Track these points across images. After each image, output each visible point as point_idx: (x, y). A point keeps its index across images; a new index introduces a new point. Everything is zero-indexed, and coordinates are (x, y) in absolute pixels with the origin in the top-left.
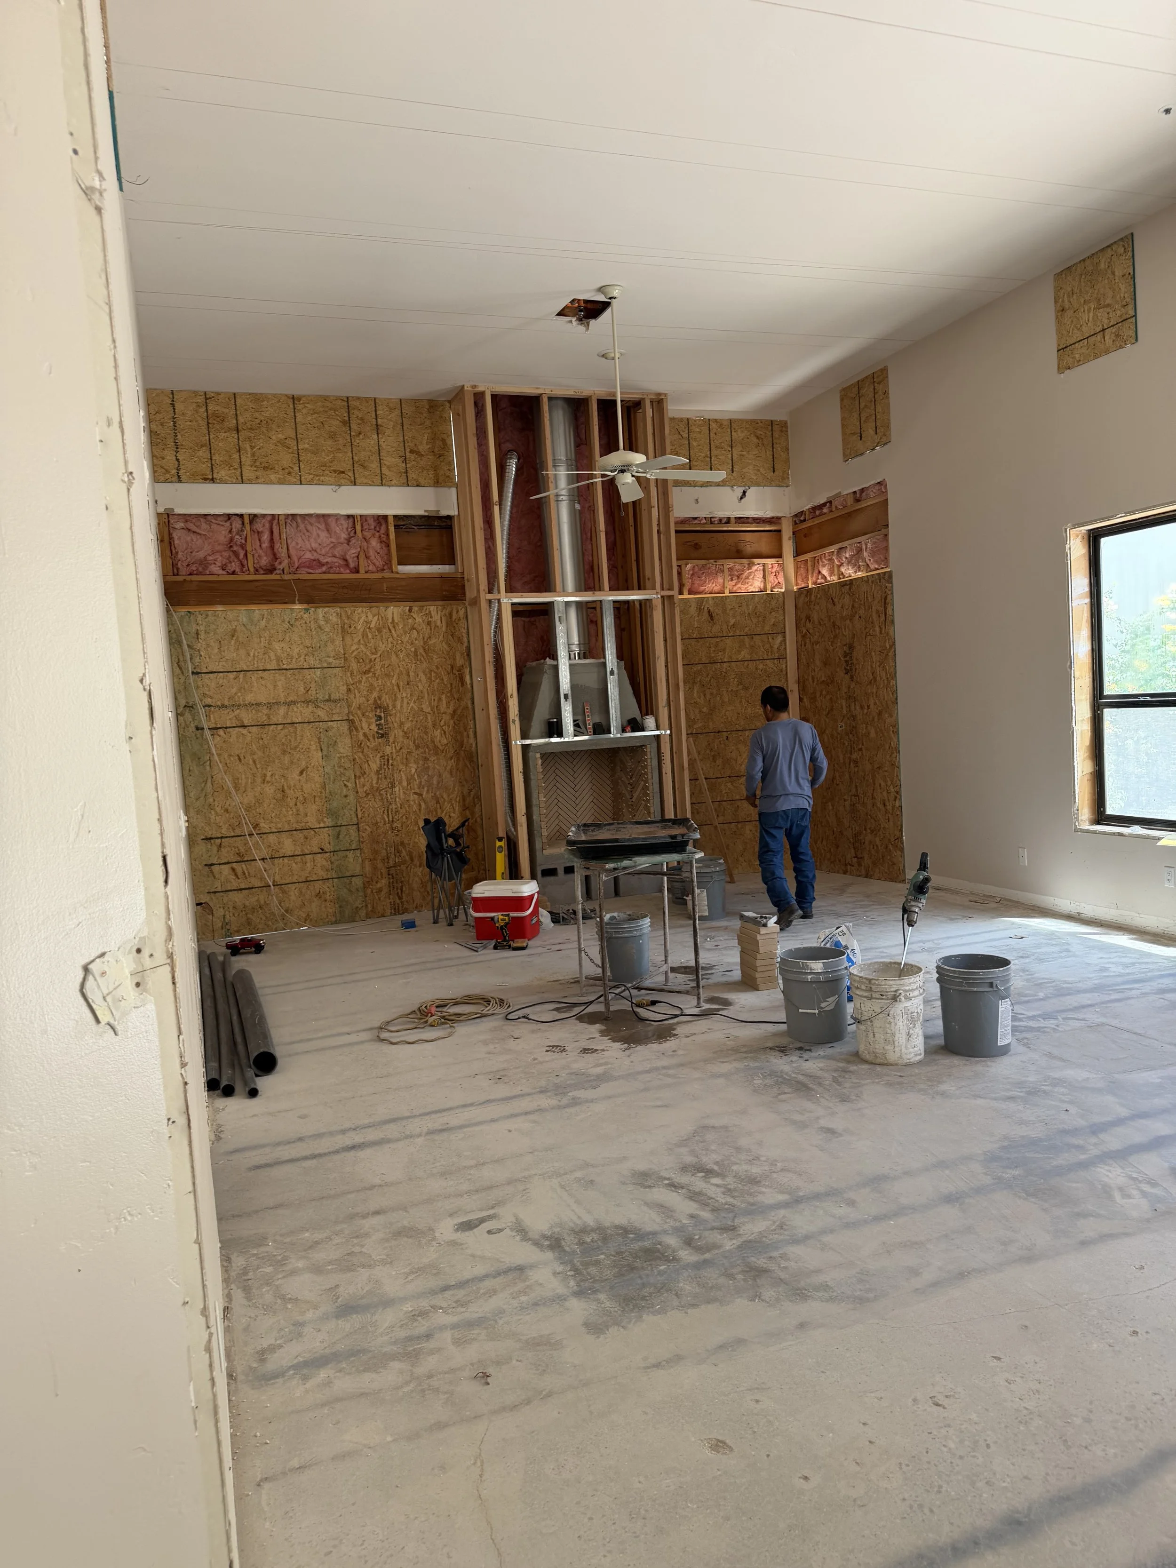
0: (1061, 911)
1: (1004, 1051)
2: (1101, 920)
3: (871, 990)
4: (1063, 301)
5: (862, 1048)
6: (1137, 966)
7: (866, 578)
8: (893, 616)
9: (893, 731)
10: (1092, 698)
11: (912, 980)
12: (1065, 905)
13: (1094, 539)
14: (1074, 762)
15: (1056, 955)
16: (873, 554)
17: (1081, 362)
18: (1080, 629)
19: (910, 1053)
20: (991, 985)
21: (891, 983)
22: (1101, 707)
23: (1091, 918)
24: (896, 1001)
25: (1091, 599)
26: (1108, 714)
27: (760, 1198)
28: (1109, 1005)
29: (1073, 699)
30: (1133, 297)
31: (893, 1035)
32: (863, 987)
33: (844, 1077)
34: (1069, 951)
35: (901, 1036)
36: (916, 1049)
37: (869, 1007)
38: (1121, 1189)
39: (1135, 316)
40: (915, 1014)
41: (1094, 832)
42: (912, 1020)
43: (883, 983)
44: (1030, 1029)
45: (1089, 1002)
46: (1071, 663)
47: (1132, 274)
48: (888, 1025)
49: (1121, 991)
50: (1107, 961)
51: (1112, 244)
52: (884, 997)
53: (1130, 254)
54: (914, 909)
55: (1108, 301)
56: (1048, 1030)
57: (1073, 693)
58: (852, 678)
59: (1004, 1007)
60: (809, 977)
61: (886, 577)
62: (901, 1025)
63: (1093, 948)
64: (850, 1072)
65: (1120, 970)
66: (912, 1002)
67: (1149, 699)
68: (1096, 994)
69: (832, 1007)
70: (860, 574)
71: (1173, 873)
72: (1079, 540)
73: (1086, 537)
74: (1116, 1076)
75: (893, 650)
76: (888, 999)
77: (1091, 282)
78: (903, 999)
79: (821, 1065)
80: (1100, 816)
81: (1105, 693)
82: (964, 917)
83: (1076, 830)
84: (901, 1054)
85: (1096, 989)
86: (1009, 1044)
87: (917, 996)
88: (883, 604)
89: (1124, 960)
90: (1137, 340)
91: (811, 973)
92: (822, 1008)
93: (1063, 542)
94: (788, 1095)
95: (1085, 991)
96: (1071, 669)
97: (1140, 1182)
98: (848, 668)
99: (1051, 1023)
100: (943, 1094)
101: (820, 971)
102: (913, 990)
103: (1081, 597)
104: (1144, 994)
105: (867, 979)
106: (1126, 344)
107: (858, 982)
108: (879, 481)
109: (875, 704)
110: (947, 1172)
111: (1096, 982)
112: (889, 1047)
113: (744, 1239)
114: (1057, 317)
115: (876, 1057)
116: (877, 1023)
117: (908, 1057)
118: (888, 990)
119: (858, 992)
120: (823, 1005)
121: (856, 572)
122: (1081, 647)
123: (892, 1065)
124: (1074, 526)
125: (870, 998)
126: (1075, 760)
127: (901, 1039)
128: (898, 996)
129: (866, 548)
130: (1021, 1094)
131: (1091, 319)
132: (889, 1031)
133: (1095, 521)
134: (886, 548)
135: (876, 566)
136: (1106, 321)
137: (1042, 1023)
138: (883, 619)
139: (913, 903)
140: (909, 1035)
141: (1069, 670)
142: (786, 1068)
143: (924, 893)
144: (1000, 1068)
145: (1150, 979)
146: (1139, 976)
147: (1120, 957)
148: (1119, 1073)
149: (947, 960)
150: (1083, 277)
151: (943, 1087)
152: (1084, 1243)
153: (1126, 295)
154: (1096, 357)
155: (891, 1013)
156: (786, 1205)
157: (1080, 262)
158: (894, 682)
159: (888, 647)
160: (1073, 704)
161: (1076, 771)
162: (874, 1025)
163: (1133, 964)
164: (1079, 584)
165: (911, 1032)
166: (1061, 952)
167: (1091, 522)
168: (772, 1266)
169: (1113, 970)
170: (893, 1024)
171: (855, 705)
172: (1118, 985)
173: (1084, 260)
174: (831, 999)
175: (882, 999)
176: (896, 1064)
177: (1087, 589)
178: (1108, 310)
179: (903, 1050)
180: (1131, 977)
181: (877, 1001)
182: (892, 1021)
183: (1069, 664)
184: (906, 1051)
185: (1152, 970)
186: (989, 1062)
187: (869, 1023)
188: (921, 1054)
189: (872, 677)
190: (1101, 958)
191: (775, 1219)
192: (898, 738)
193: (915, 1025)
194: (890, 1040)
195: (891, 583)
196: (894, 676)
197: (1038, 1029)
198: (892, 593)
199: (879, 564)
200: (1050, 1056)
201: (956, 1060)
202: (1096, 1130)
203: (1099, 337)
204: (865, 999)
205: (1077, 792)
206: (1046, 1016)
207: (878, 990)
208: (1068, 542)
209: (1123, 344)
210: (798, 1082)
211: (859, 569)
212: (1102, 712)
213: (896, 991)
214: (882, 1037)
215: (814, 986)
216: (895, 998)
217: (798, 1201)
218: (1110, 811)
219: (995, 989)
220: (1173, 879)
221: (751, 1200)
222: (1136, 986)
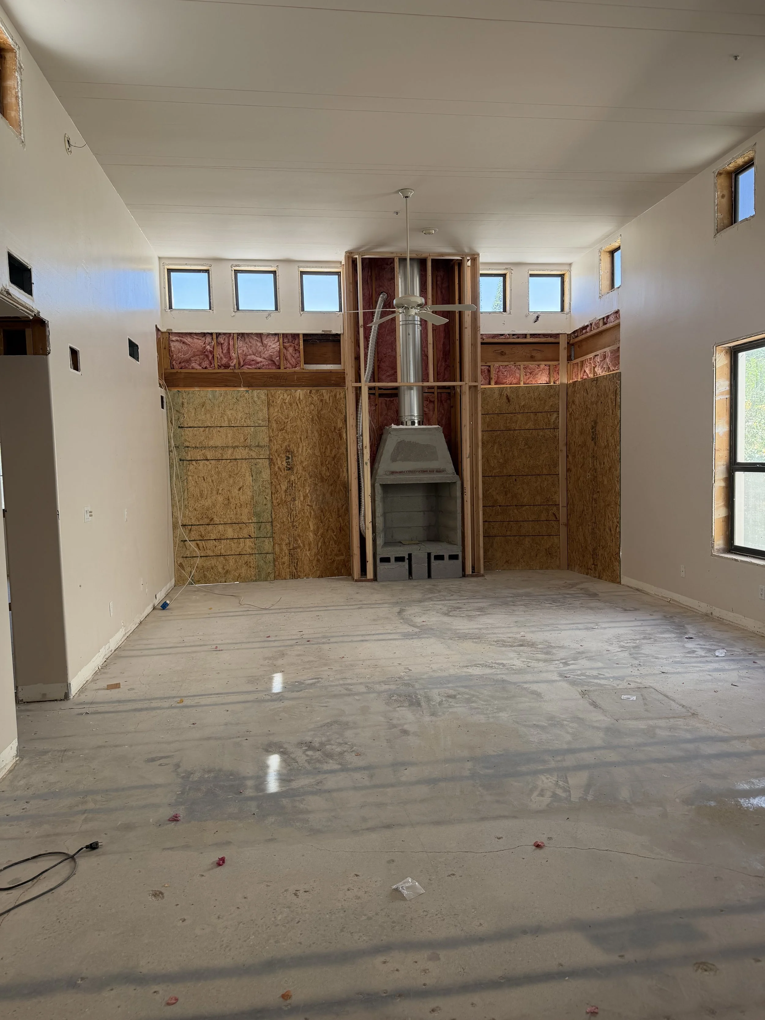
2: (723, 619)
7: (607, 376)
8: (620, 402)
9: (617, 481)
10: (728, 464)
13: (734, 353)
14: (712, 510)
16: (612, 360)
18: (721, 418)
22: (734, 470)
25: (730, 395)
26: (739, 476)
29: (714, 464)
41: (725, 558)
57: (714, 460)
58: (595, 443)
61: (618, 376)
72: (723, 353)
73: (728, 352)
75: (619, 425)
80: (730, 546)
81: (738, 461)
83: (712, 555)
88: (615, 394)
93: (711, 355)
98: (594, 437)
103: (722, 394)
108: (616, 310)
109: (608, 462)
121: (602, 372)
122: (721, 429)
124: (720, 344)
129: (608, 356)
133: (735, 339)
134: (619, 356)
138: (614, 404)
141: (711, 444)
158: (619, 448)
159: (617, 423)
161: (714, 515)
164: (722, 385)
167: (733, 341)
171: (597, 462)
177: (727, 388)
183: (712, 439)
189: (606, 443)
195: (620, 380)
196: (619, 443)
198: (620, 387)
199: (614, 367)
205: (713, 529)
208: (715, 355)
211: (604, 370)
212: (734, 474)
218: (736, 544)
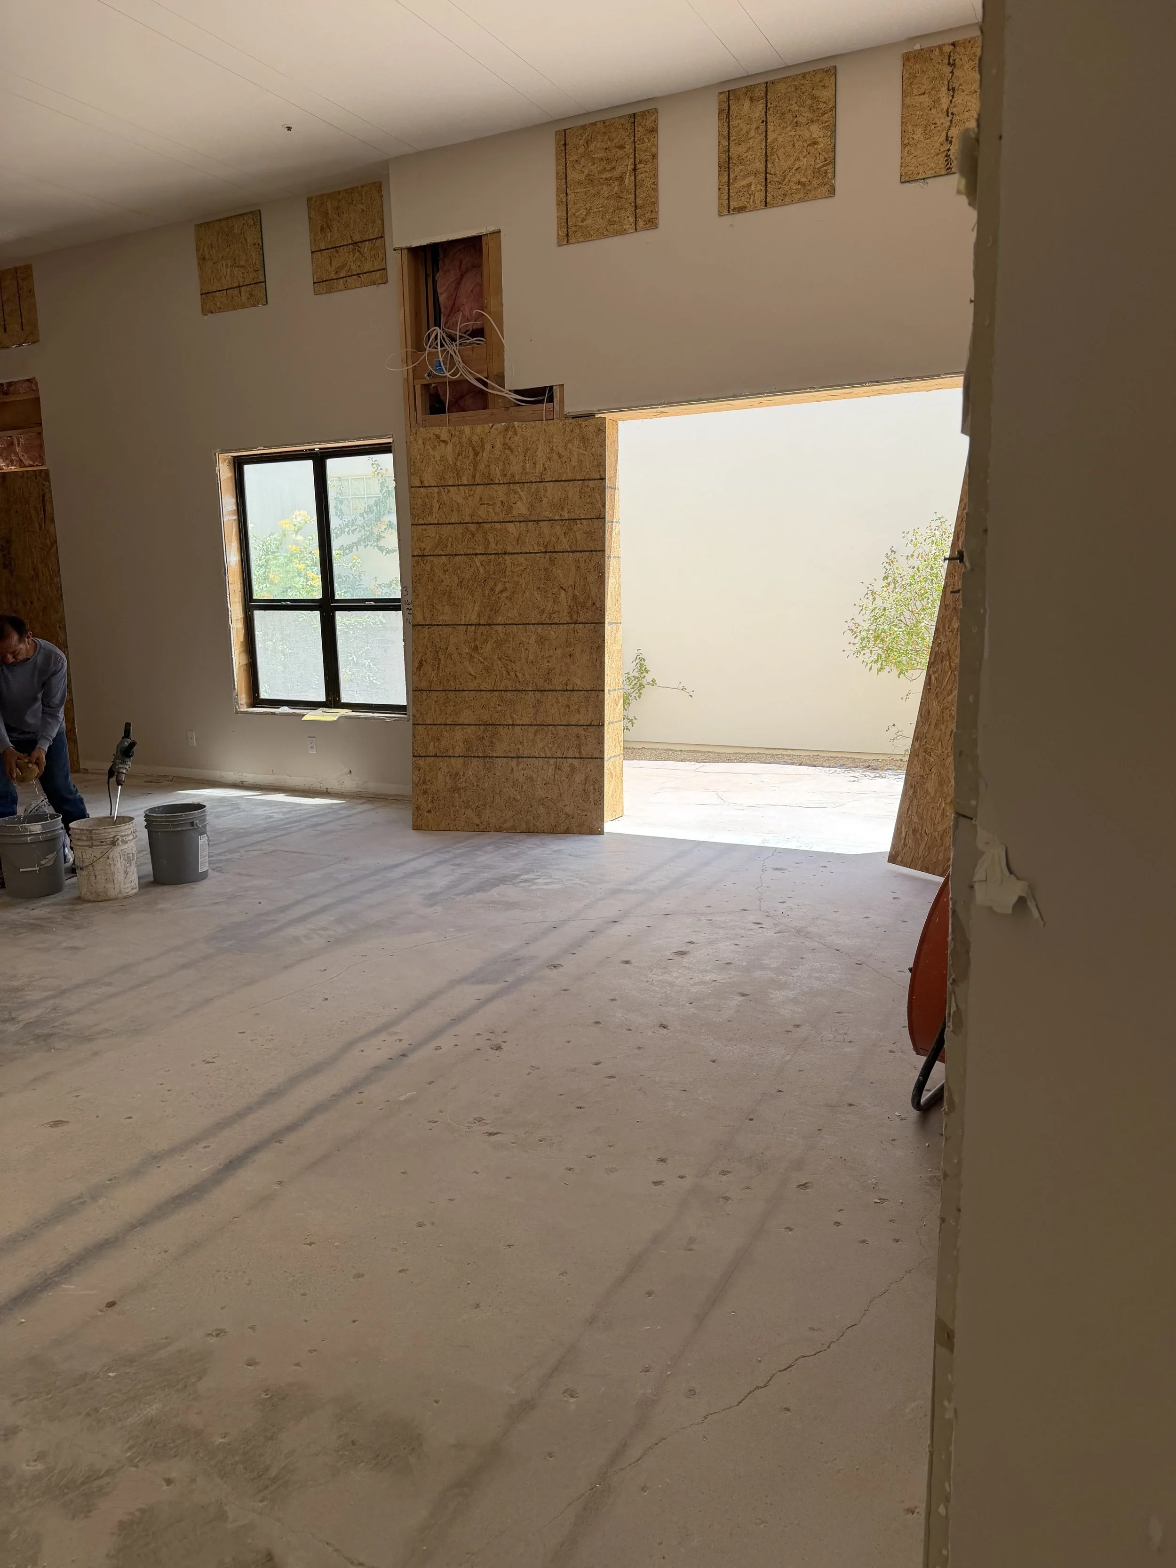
0: (227, 782)
1: (204, 876)
2: (260, 785)
3: (91, 839)
4: (203, 250)
5: (84, 891)
6: (293, 813)
7: (21, 474)
8: (53, 514)
9: (60, 627)
10: (243, 601)
11: (126, 827)
12: (231, 776)
13: (238, 465)
14: (232, 655)
15: (229, 812)
16: (26, 450)
17: (222, 310)
18: (231, 542)
19: (128, 887)
20: (192, 824)
21: (110, 830)
22: (251, 609)
23: (252, 784)
24: (115, 845)
25: (239, 516)
26: (259, 616)
27: (28, 998)
28: (278, 838)
29: (228, 601)
30: (262, 265)
31: (113, 874)
32: (84, 838)
33: (72, 914)
34: (239, 808)
35: (119, 874)
36: (132, 884)
37: (89, 855)
38: (305, 936)
39: (265, 281)
40: (131, 855)
41: (252, 713)
42: (129, 860)
43: (102, 831)
44: (220, 861)
45: (262, 839)
46: (225, 570)
47: (261, 244)
48: (108, 867)
49: (284, 829)
50: (271, 811)
51: (244, 214)
52: (104, 843)
53: (258, 227)
54: (121, 770)
55: (242, 263)
56: (235, 859)
57: (228, 596)
58: (11, 572)
59: (202, 841)
60: (29, 838)
61: (43, 475)
62: (120, 865)
63: (258, 804)
64: (77, 910)
65: (281, 816)
66: (127, 845)
67: (289, 603)
68: (267, 834)
69: (52, 862)
70: (13, 468)
71: (314, 742)
72: (226, 464)
73: (232, 463)
74: (290, 879)
75: (55, 547)
76: (107, 844)
77: (227, 242)
78: (120, 843)
79: (48, 910)
80: (255, 700)
81: (255, 597)
82: (143, 794)
83: (237, 712)
84: (120, 889)
85: (265, 830)
86: (207, 871)
87: (132, 840)
88: (41, 501)
89: (282, 810)
90: (267, 303)
91: (30, 835)
92: (42, 865)
93: (214, 464)
94: (24, 934)
95: (258, 833)
96: (226, 575)
97: (318, 930)
99: (237, 855)
100: (161, 910)
101: (39, 832)
102: (128, 835)
103: (230, 513)
104: (301, 829)
105: (87, 830)
106: (258, 304)
107: (79, 834)
108: (28, 378)
109: (39, 599)
110: (179, 952)
111: (264, 826)
112: (110, 885)
113: (25, 1022)
114: (199, 264)
115: (98, 895)
116: (98, 867)
117: (126, 891)
118: (107, 837)
119: (79, 844)
120: (43, 862)
121: (8, 466)
122: (233, 558)
123: (112, 900)
124: (222, 452)
125: (91, 846)
126: (233, 653)
127: (120, 877)
128: (116, 841)
129: (18, 444)
130: (224, 900)
131: (228, 274)
132: (110, 872)
133: (239, 449)
134: (41, 446)
135: (31, 463)
136: (241, 280)
137: (229, 856)
138: (42, 516)
139: (120, 766)
140: (126, 873)
141: (223, 575)
142: (15, 917)
143: (130, 757)
144: (201, 888)
145: (304, 820)
146: (295, 818)
147: (279, 808)
148: (292, 876)
149: (152, 810)
150: (220, 235)
151: (161, 906)
152: (286, 967)
153: (257, 262)
154: (234, 308)
155: (111, 856)
156: (54, 997)
157: (217, 220)
158: (58, 580)
159: (49, 545)
160: (229, 606)
161: (234, 663)
162: (96, 868)
163: (290, 812)
164: (228, 503)
165: (128, 870)
166: (233, 810)
167: (236, 451)
168: (57, 1030)
169: (276, 817)
170: (112, 865)
171: (17, 600)
172: (282, 825)
173: (220, 220)
174: (49, 857)
175: (102, 845)
176: (117, 899)
177: (235, 507)
178: (243, 270)
179: (122, 886)
180: (290, 820)
181: (98, 847)
182: (111, 862)
183: (223, 570)
184: (124, 887)
185: (304, 814)
186: (193, 885)
187: (91, 868)
188: (136, 888)
189: (33, 573)
190: (265, 810)
191: (47, 1006)
192: (66, 633)
193: (131, 863)
194: (110, 879)
195: (49, 481)
196: (58, 574)
197: (227, 860)
198: (50, 491)
199: (34, 461)
200: (240, 874)
201: (165, 888)
202: (283, 909)
203: (236, 291)
204: (87, 848)
205: (236, 680)
206: (231, 851)
207: (98, 838)
208: (218, 465)
209: (256, 303)
210: (31, 924)
211: (12, 463)
212: (253, 614)
213: (114, 837)
214: (103, 878)
215: (34, 846)
216: (114, 843)
217: (64, 992)
218: (263, 695)
219: (196, 827)
220: (315, 747)
221: (20, 1001)
222: (295, 825)
